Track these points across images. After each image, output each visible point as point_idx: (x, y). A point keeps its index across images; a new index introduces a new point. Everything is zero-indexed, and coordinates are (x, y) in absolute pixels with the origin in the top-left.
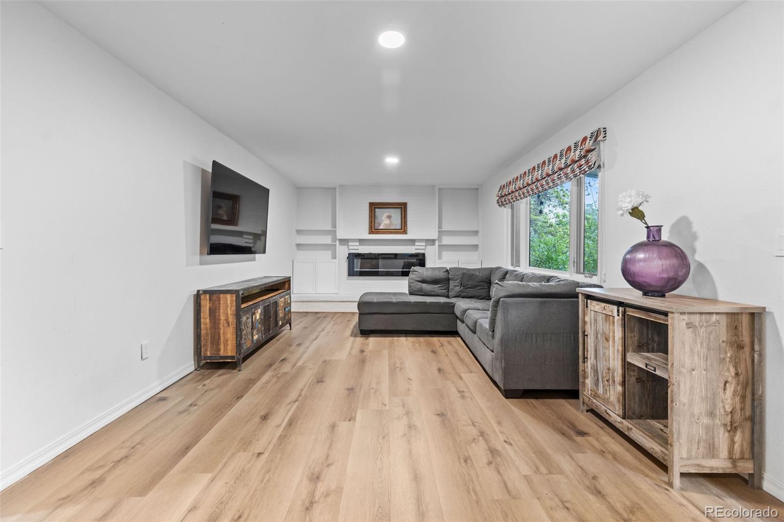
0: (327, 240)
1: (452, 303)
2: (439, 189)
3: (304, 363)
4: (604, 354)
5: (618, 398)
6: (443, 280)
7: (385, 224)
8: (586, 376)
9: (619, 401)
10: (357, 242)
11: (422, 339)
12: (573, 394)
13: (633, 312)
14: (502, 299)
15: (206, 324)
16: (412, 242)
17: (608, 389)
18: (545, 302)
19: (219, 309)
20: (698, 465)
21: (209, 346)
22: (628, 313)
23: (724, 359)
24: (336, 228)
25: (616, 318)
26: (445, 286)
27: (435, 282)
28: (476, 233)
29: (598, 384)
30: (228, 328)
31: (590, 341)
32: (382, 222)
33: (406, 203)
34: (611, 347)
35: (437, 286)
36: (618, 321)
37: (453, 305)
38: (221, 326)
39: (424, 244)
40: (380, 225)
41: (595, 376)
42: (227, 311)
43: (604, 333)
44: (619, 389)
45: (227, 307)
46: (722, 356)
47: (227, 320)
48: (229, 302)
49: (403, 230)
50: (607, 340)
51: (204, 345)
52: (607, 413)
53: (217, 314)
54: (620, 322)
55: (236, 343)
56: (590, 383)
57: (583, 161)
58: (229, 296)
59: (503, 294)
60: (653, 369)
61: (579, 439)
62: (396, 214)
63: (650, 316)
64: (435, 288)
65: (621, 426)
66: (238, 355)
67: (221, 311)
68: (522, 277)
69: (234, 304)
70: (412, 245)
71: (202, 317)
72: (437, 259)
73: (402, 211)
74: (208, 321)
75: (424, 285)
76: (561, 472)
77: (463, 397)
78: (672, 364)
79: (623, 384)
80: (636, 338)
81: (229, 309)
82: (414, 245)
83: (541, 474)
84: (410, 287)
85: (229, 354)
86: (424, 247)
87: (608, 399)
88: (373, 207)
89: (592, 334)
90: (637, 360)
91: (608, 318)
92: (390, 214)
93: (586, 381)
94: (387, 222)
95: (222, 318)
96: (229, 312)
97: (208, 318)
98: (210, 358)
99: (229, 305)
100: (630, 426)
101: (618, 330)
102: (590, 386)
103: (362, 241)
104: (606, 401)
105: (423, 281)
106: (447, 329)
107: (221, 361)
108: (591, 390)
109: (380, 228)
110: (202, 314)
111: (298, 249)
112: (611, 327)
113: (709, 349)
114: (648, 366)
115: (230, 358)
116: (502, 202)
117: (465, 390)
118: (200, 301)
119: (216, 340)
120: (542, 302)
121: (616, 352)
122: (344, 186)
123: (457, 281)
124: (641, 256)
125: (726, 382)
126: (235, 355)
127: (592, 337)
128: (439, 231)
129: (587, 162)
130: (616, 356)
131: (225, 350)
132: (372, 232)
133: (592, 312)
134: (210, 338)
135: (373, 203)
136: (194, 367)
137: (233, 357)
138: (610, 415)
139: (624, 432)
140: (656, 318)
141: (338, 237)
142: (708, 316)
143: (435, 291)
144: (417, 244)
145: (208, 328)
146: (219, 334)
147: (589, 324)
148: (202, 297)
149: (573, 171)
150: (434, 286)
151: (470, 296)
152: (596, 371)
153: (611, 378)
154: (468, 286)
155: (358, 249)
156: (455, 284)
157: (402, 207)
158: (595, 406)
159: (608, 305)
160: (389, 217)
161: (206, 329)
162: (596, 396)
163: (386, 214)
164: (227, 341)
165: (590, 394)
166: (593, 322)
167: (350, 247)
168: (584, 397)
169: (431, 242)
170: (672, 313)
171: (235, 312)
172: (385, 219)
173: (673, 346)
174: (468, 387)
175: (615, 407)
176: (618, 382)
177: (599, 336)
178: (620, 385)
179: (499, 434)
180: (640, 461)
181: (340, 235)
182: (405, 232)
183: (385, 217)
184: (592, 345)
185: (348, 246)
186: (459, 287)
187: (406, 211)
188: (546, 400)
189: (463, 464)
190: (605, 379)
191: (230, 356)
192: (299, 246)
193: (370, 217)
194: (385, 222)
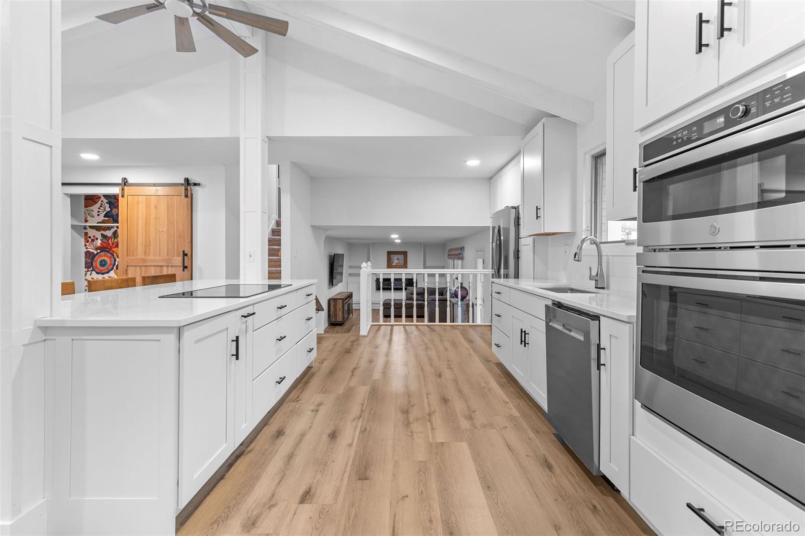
2: (424, 245)
6: (422, 293)
15: (332, 310)
19: (337, 305)
21: (334, 317)
26: (423, 296)
28: (444, 267)
30: (340, 311)
33: (407, 252)
35: (419, 296)
39: (415, 275)
40: (393, 263)
45: (340, 304)
47: (339, 309)
49: (405, 266)
55: (343, 317)
62: (401, 257)
66: (344, 321)
82: (409, 274)
84: (406, 296)
85: (340, 320)
88: (389, 253)
94: (397, 261)
98: (334, 322)
107: (338, 323)
109: (393, 265)
110: (331, 307)
116: (449, 257)
122: (373, 243)
128: (424, 266)
131: (339, 319)
132: (389, 267)
134: (334, 314)
136: (328, 326)
137: (341, 322)
146: (337, 313)
148: (331, 301)
157: (404, 254)
160: (398, 259)
163: (396, 258)
164: (340, 316)
171: (342, 306)
172: (395, 260)
187: (407, 255)
192: (350, 275)
193: (388, 259)
194: (395, 262)
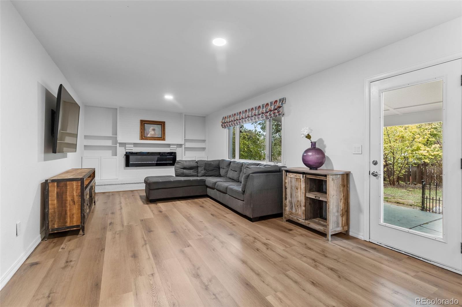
0: (109, 143)
1: (204, 179)
2: (185, 115)
3: (128, 223)
4: (296, 195)
5: (303, 212)
6: (194, 167)
7: (151, 134)
8: (286, 206)
9: (303, 214)
10: (132, 145)
11: (189, 201)
12: (280, 215)
13: (309, 176)
14: (251, 174)
15: (53, 204)
16: (169, 145)
17: (297, 210)
18: (268, 175)
19: (66, 193)
20: (335, 231)
21: (57, 220)
22: (307, 177)
23: (341, 191)
24: (117, 135)
25: (302, 179)
26: (196, 170)
27: (191, 168)
28: (204, 141)
29: (292, 208)
30: (74, 205)
31: (288, 191)
32: (149, 133)
33: (165, 122)
34: (299, 192)
35: (192, 171)
36: (303, 180)
37: (204, 180)
38: (68, 205)
39: (176, 147)
41: (290, 205)
42: (73, 194)
43: (296, 186)
44: (304, 208)
45: (73, 190)
46: (340, 190)
47: (73, 200)
48: (75, 187)
49: (163, 138)
50: (297, 189)
51: (52, 221)
52: (298, 220)
53: (64, 196)
54: (304, 181)
55: (81, 216)
56: (288, 209)
57: (276, 111)
58: (75, 183)
59: (251, 172)
60: (318, 198)
61: (291, 232)
62: (158, 128)
63: (317, 177)
64: (191, 172)
65: (305, 223)
66: (82, 224)
67: (68, 194)
68: (242, 164)
69: (79, 188)
70: (169, 147)
71: (50, 199)
72: (183, 156)
73: (162, 126)
74: (56, 202)
75: (185, 170)
76: (294, 245)
77: (234, 225)
78: (329, 195)
79: (305, 206)
80: (309, 187)
81: (75, 192)
82: (170, 147)
83: (288, 248)
84: (176, 172)
85: (75, 224)
86: (175, 149)
87: (297, 214)
88: (143, 123)
89: (289, 187)
90: (312, 196)
91: (298, 180)
92: (154, 128)
93: (286, 208)
95: (69, 198)
96: (75, 194)
97: (56, 200)
98: (57, 229)
99: (75, 189)
100: (309, 222)
101: (303, 184)
102: (288, 210)
103: (135, 145)
104: (298, 214)
105: (184, 168)
106: (202, 194)
107: (67, 230)
108: (289, 212)
109: (148, 136)
110: (50, 198)
111: (85, 149)
112: (299, 183)
113: (337, 188)
114: (316, 197)
115: (76, 227)
116: (225, 126)
117: (232, 222)
118: (48, 188)
119: (62, 214)
120: (267, 175)
121: (302, 194)
122: (122, 107)
123: (202, 168)
124: (310, 154)
125: (341, 199)
126: (80, 224)
127: (289, 188)
128: (184, 139)
129: (279, 112)
130: (302, 195)
131: (71, 221)
132: (143, 138)
133: (289, 178)
134: (57, 214)
135: (143, 120)
136: (41, 239)
137: (78, 226)
138: (299, 220)
139: (306, 225)
140: (320, 178)
141: (119, 142)
142: (336, 176)
143: (191, 174)
144: (171, 146)
145: (56, 207)
146: (66, 211)
147: (288, 183)
148: (50, 185)
149: (270, 115)
150: (190, 171)
151: (210, 175)
152: (291, 203)
153: (299, 205)
154: (209, 170)
155: (132, 150)
156: (201, 169)
157: (162, 124)
158: (291, 218)
159: (298, 174)
160: (154, 130)
161: (54, 208)
162: (291, 213)
163: (151, 128)
164: (73, 215)
165: (288, 213)
166: (289, 182)
167: (127, 148)
168: (285, 215)
169: (180, 146)
170: (329, 175)
171: (80, 194)
172: (151, 131)
173: (329, 187)
174: (232, 221)
175: (301, 216)
176: (303, 205)
177: (293, 188)
178: (304, 207)
179: (262, 237)
180: (314, 235)
181: (120, 139)
182: (164, 139)
183: (151, 129)
184: (289, 192)
185: (125, 147)
186: (204, 171)
187: (165, 127)
188: (269, 220)
189: (258, 252)
190: (296, 206)
191: (75, 226)
192: (86, 147)
193: (141, 129)
194: (151, 133)
